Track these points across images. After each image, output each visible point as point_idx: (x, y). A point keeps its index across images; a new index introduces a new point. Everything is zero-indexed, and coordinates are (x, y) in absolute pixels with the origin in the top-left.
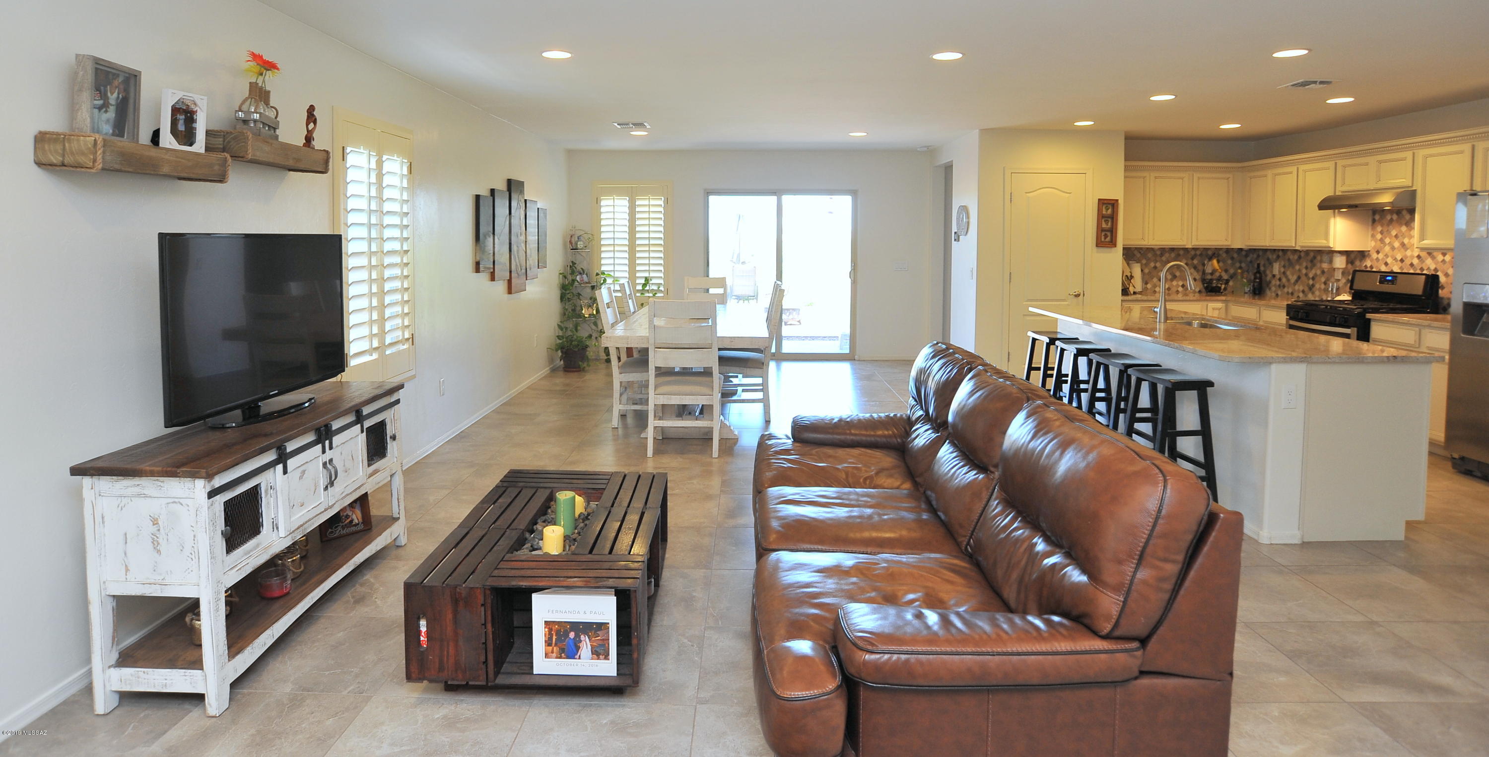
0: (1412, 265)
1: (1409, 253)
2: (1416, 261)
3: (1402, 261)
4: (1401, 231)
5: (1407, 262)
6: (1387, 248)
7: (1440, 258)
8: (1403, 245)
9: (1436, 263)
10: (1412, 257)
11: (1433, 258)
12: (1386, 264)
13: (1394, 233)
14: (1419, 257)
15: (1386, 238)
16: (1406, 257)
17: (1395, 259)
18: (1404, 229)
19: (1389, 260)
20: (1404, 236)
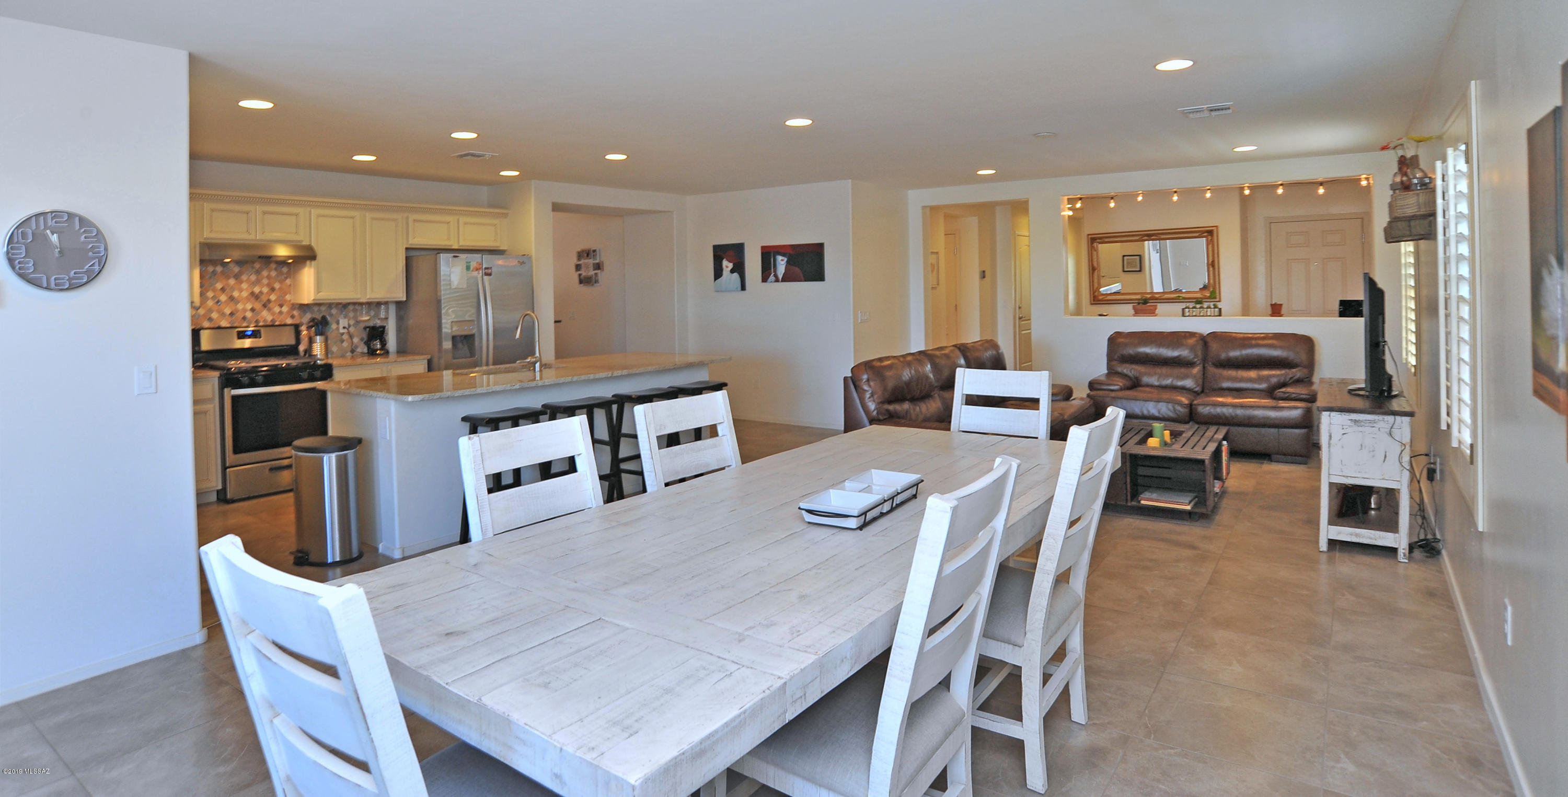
0: (244, 318)
1: (240, 306)
2: (249, 314)
3: (232, 314)
4: (228, 285)
5: (239, 315)
6: (210, 303)
7: (277, 309)
8: (232, 298)
9: (273, 314)
10: (245, 310)
11: (269, 310)
12: (210, 319)
13: (219, 286)
14: (253, 310)
15: (207, 291)
16: (237, 311)
17: (223, 315)
18: (232, 282)
19: (214, 315)
20: (233, 289)
